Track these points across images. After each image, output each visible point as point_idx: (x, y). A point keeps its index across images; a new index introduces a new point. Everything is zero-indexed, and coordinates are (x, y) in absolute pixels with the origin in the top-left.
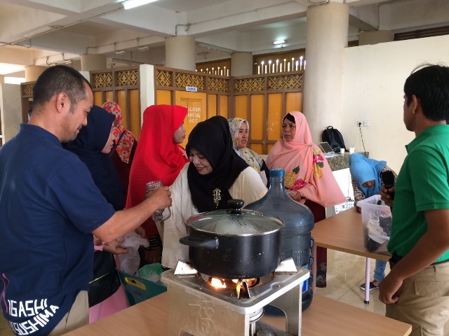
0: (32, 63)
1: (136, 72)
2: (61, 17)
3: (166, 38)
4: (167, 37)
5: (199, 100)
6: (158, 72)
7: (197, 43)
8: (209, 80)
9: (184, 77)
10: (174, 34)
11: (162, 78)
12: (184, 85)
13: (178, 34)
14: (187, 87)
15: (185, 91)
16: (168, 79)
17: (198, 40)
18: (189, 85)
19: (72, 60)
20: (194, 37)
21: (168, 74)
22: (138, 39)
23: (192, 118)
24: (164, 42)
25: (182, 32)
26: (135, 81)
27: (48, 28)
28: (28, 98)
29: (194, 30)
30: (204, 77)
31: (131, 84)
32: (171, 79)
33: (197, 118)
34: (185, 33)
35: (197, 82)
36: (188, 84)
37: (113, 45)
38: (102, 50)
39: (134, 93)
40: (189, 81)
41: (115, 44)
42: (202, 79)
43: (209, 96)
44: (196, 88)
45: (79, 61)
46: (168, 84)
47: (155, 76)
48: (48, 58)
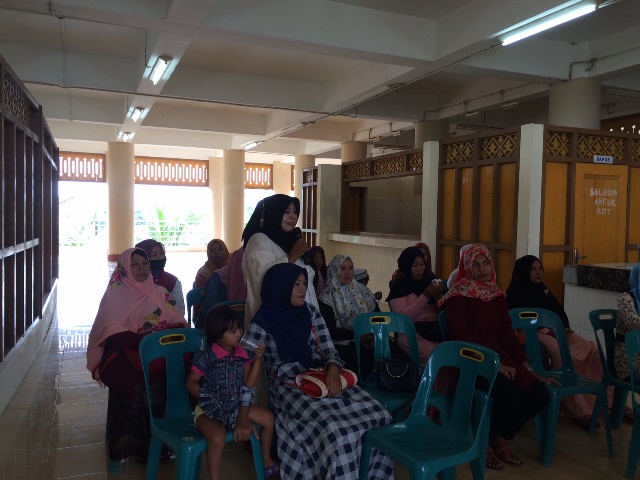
0: (350, 139)
1: (513, 136)
2: (406, 70)
3: (551, 85)
4: (552, 82)
5: (616, 177)
6: (550, 134)
7: (604, 89)
8: (633, 144)
9: (591, 140)
10: (567, 78)
11: (556, 144)
12: (590, 154)
13: (574, 76)
14: (595, 157)
15: (593, 163)
16: (564, 145)
17: (605, 83)
18: (598, 154)
19: (401, 131)
20: (599, 79)
21: (564, 138)
22: (502, 92)
23: (601, 206)
24: (548, 91)
25: (580, 72)
26: (511, 150)
27: (385, 89)
28: (349, 182)
29: (601, 69)
30: (625, 139)
31: (504, 156)
32: (569, 144)
33: (610, 207)
34: (586, 75)
35: (613, 148)
36: (598, 151)
37: (463, 105)
38: (445, 114)
39: (507, 170)
40: (598, 148)
41: (466, 103)
42: (621, 143)
43: (633, 170)
44: (611, 158)
45: (412, 131)
46: (564, 153)
47: (546, 141)
48: (371, 130)
